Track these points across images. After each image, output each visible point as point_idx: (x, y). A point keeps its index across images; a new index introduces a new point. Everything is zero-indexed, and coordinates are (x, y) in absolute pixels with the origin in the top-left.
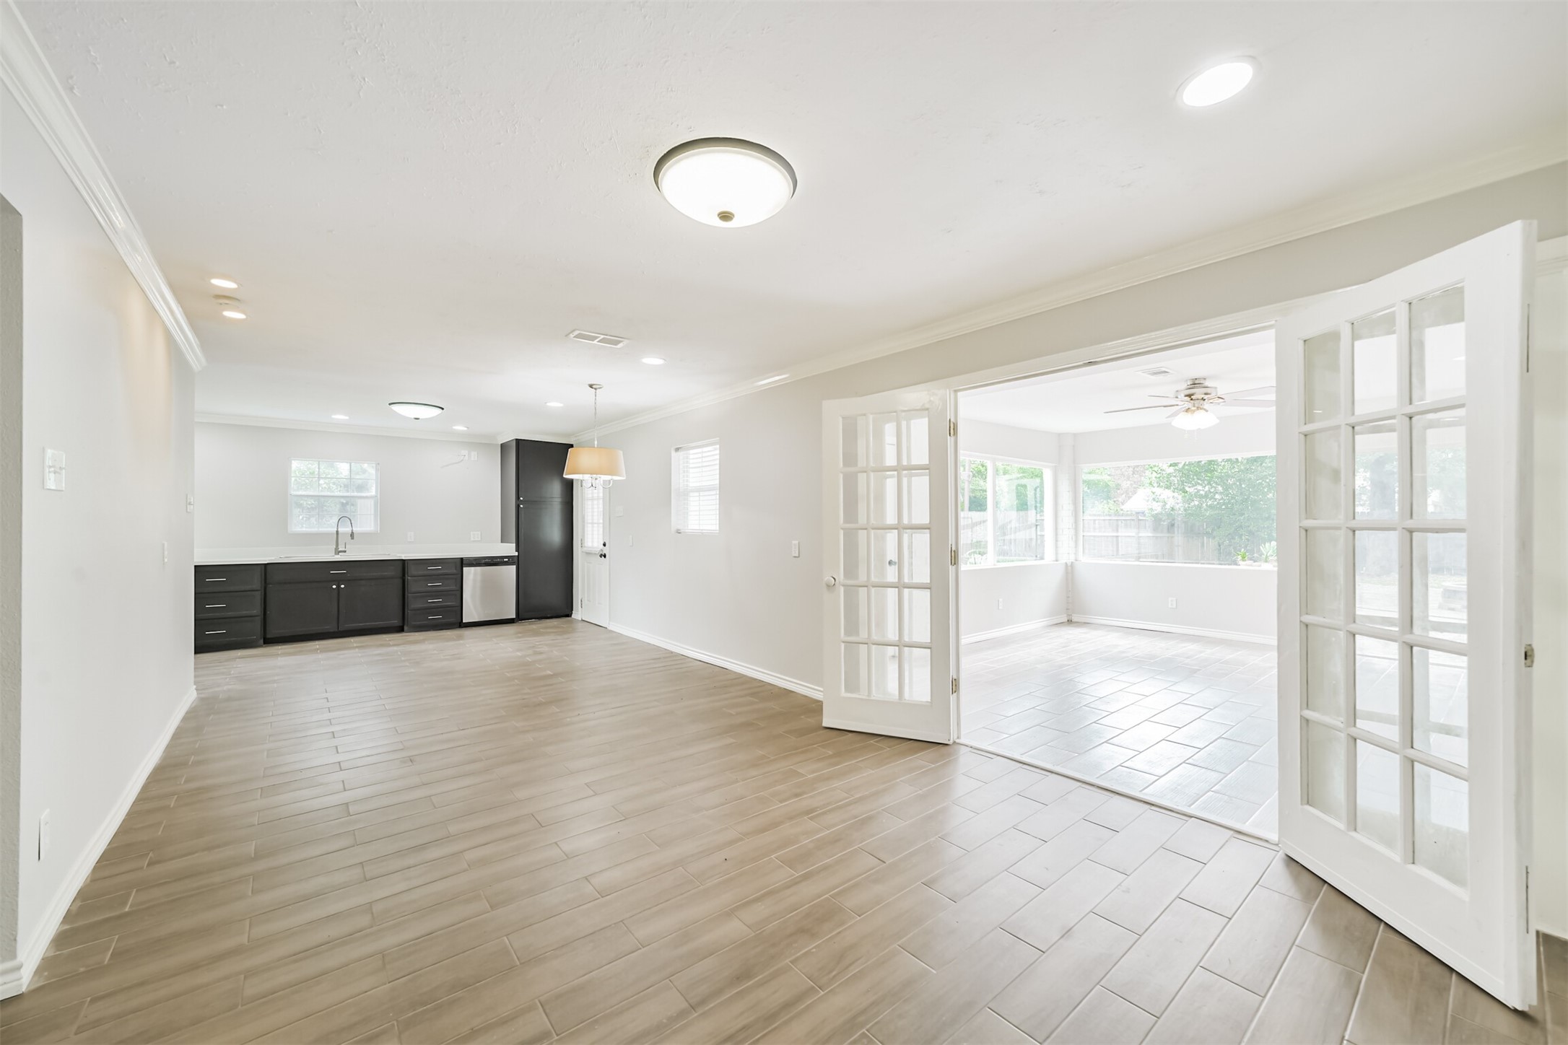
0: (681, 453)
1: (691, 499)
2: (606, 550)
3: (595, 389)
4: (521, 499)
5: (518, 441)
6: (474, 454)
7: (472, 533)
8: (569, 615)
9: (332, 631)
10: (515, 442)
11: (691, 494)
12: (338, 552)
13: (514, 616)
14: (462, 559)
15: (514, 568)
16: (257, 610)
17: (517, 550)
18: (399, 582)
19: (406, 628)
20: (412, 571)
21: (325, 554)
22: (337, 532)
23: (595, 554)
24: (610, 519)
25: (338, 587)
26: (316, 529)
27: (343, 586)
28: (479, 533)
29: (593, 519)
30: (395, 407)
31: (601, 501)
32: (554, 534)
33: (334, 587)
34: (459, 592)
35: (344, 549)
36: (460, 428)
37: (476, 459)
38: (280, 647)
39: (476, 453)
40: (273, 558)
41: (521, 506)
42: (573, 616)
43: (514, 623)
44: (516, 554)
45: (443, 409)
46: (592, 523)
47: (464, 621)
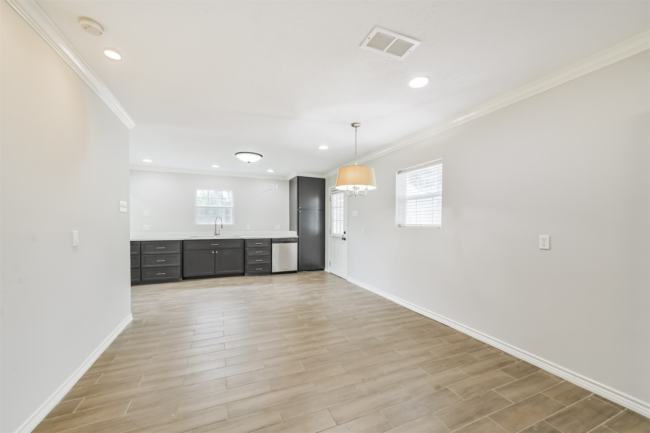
0: (401, 175)
1: (408, 204)
2: (345, 236)
3: (356, 127)
4: (300, 208)
5: (298, 177)
6: (277, 185)
7: (276, 226)
8: (323, 270)
9: (212, 274)
10: (297, 177)
11: (408, 201)
12: (216, 235)
13: (296, 270)
14: (271, 239)
15: (296, 244)
16: (178, 264)
17: (298, 235)
18: (242, 250)
19: (245, 274)
20: (248, 245)
21: (210, 236)
22: (216, 224)
23: (339, 238)
24: (348, 218)
25: (215, 252)
26: (207, 223)
27: (217, 252)
28: (279, 225)
29: (337, 219)
30: (238, 156)
31: (342, 209)
32: (314, 226)
33: (213, 252)
34: (270, 256)
35: (219, 233)
36: (270, 171)
37: (278, 188)
38: (189, 282)
39: (278, 185)
40: (186, 237)
41: (300, 212)
42: (325, 270)
43: (296, 273)
44: (298, 237)
45: (262, 156)
46: (337, 221)
47: (272, 272)
